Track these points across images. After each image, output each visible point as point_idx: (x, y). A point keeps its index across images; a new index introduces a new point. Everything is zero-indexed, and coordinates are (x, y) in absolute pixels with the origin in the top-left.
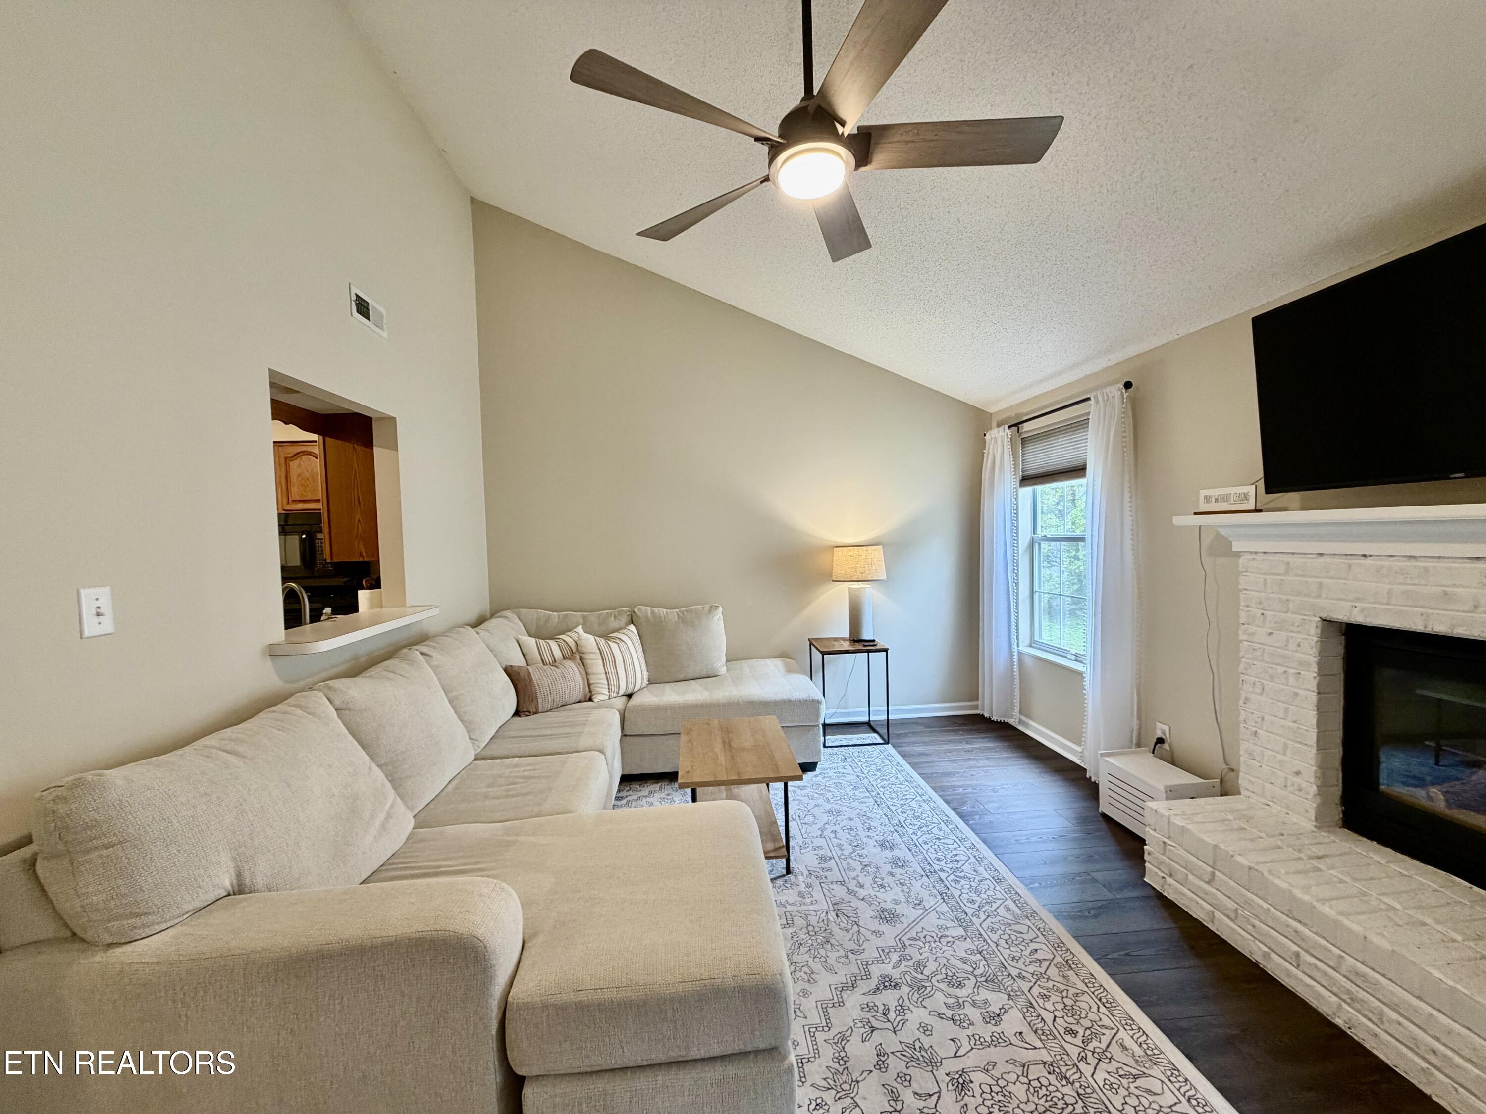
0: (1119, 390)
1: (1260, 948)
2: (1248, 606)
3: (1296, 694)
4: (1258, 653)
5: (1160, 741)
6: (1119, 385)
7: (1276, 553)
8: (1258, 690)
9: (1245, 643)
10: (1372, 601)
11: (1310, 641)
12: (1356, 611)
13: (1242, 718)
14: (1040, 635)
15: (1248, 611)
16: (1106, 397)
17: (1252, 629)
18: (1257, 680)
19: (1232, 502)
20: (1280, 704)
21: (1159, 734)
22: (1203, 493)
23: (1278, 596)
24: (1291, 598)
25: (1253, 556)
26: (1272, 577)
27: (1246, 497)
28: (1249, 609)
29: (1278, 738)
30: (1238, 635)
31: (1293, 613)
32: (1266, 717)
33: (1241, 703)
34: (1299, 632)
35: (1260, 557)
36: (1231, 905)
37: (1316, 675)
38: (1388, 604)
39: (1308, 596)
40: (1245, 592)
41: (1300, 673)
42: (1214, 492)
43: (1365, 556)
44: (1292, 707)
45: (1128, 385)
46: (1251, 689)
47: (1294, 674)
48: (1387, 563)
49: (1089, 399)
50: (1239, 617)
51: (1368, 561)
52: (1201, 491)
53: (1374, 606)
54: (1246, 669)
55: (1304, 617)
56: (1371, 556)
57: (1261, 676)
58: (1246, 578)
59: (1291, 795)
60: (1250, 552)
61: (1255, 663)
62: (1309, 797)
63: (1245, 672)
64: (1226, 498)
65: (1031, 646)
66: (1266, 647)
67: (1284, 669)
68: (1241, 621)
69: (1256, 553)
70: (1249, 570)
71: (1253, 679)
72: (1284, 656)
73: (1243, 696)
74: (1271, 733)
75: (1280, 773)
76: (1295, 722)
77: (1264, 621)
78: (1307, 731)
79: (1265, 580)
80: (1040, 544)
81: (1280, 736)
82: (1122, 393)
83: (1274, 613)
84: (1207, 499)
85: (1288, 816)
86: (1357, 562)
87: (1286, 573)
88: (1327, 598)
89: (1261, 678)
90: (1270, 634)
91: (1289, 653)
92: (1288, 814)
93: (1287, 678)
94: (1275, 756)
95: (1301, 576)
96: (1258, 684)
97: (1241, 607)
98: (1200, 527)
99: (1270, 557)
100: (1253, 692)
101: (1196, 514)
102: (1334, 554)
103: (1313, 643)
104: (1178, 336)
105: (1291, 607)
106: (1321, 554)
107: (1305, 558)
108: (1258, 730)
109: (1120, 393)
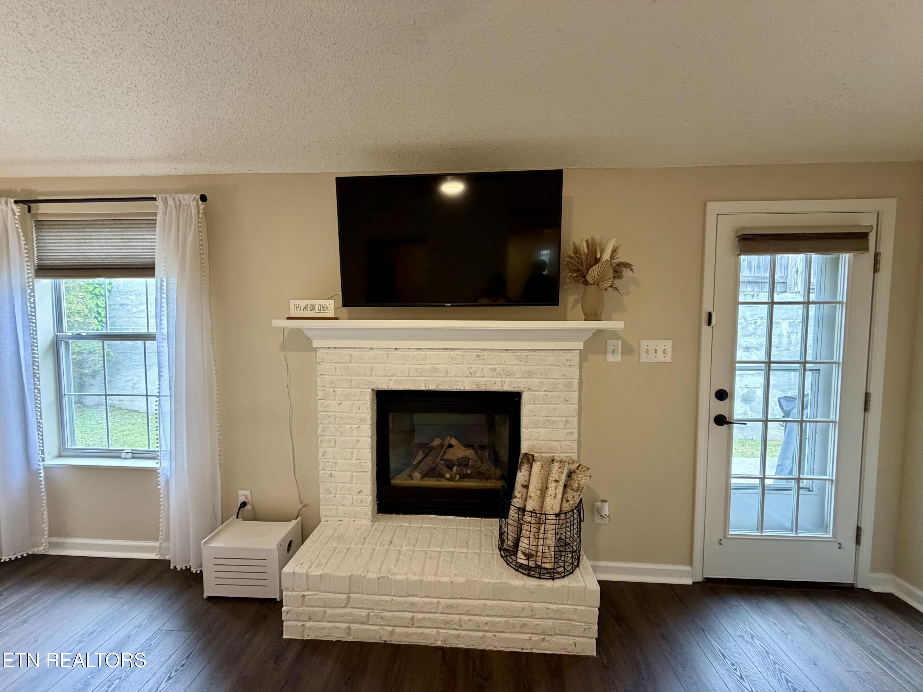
0: (194, 200)
1: (387, 630)
2: (323, 387)
3: (358, 441)
4: (332, 419)
5: (244, 504)
6: (194, 195)
7: (343, 348)
8: (332, 444)
9: (322, 413)
10: (400, 375)
11: (366, 405)
12: (391, 383)
13: (320, 467)
14: (73, 441)
15: (324, 390)
16: (178, 203)
17: (327, 402)
18: (331, 437)
19: (317, 311)
20: (347, 450)
21: (242, 499)
22: (293, 302)
23: (345, 377)
24: (353, 378)
25: (327, 351)
26: (341, 365)
27: (328, 308)
28: (324, 388)
29: (347, 473)
30: (317, 408)
31: (355, 388)
32: (338, 461)
33: (320, 456)
34: (359, 400)
35: (332, 351)
36: (364, 613)
37: (370, 426)
38: (408, 376)
39: (365, 376)
40: (321, 377)
41: (360, 427)
42: (303, 303)
43: (396, 349)
44: (355, 450)
45: (203, 198)
46: (328, 445)
47: (357, 428)
48: (408, 353)
49: (154, 199)
50: (317, 395)
51: (398, 352)
52: (291, 301)
53: (401, 378)
54: (324, 431)
55: (362, 390)
56: (399, 348)
57: (334, 434)
58: (322, 366)
59: (356, 507)
60: (325, 348)
61: (329, 426)
62: (368, 505)
63: (323, 434)
64: (312, 308)
65: (60, 456)
66: (337, 414)
67: (350, 426)
68: (319, 398)
69: (329, 348)
70: (325, 361)
71: (329, 437)
72: (351, 418)
73: (321, 450)
74: (342, 471)
75: (348, 496)
76: (358, 459)
77: (335, 395)
78: (366, 463)
79: (336, 367)
80: (67, 344)
81: (348, 471)
82: (198, 203)
83: (342, 390)
84: (297, 307)
85: (355, 522)
86: (393, 352)
87: (350, 362)
88: (376, 376)
89: (333, 436)
90: (340, 404)
91: (353, 415)
92: (355, 521)
93: (352, 432)
94: (344, 486)
95: (360, 363)
96: (332, 441)
97: (318, 388)
98: (284, 328)
99: (340, 351)
100: (329, 447)
101: (288, 318)
102: (379, 348)
103: (368, 406)
104: (249, 172)
105: (354, 384)
106: (371, 349)
107: (362, 351)
108: (333, 472)
109: (195, 203)
